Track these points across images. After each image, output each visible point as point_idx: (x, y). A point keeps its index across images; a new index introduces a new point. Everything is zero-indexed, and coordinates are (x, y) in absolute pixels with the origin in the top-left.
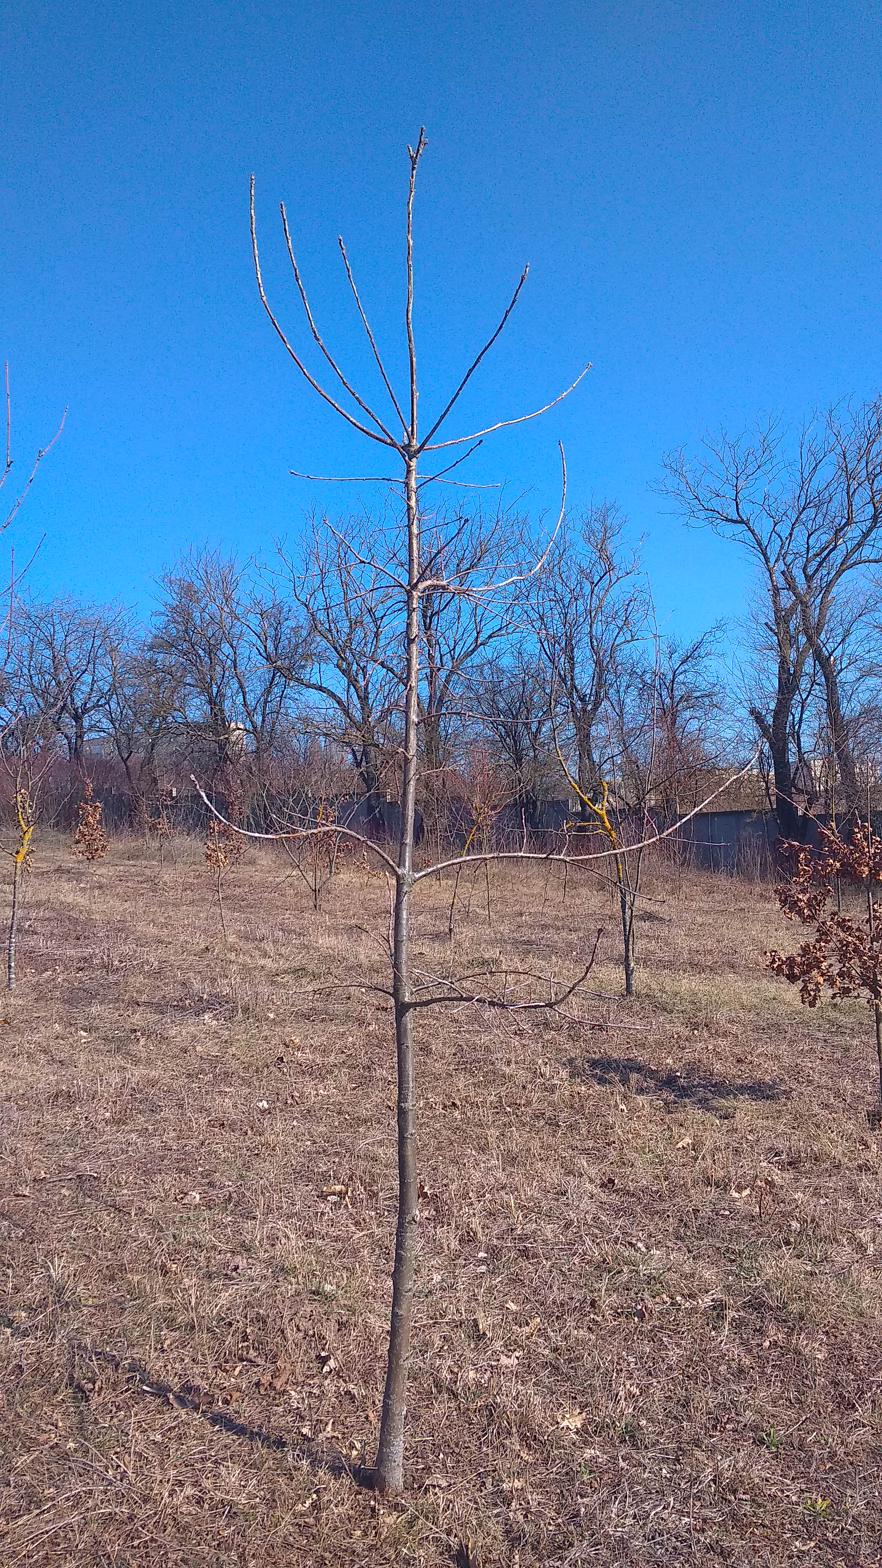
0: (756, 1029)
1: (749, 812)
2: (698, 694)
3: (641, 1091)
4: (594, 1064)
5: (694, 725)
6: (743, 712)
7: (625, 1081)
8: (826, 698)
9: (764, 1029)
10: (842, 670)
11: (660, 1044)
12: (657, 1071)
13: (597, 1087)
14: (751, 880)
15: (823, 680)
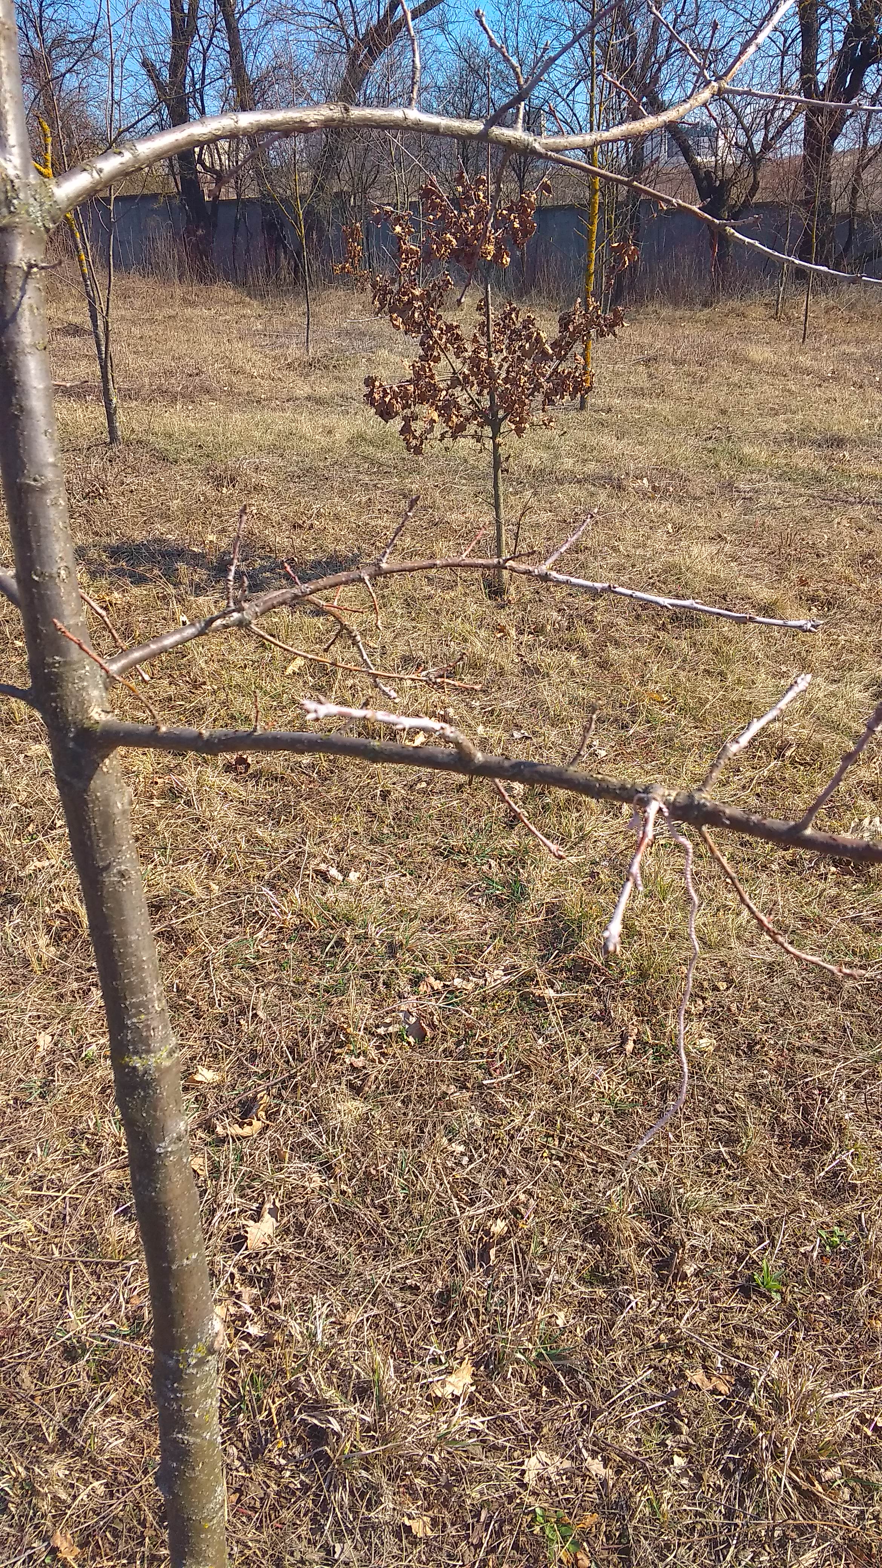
0: (292, 477)
1: (155, 196)
2: (74, 37)
3: (199, 589)
4: (115, 553)
5: (71, 82)
6: (133, 64)
7: (171, 576)
8: (228, 48)
9: (299, 477)
10: (244, 12)
11: (188, 514)
12: (203, 555)
13: (135, 591)
14: (166, 281)
15: (223, 23)
